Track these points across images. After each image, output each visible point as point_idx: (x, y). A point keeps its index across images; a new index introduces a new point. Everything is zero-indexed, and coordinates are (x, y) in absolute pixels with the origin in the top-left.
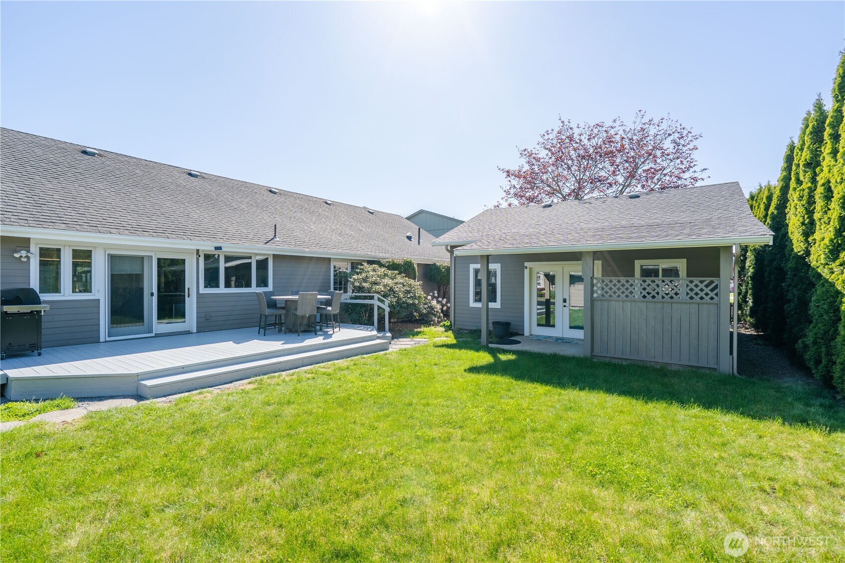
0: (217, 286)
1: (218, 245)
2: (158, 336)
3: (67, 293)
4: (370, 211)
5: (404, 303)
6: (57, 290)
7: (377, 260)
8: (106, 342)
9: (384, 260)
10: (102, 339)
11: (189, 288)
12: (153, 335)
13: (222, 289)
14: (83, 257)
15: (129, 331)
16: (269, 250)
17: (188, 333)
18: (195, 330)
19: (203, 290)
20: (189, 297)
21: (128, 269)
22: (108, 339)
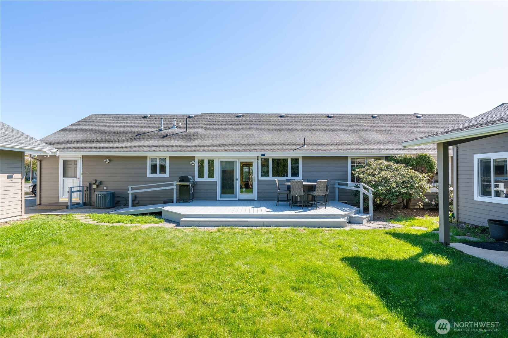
0: (268, 176)
1: (263, 153)
2: (239, 200)
3: (206, 178)
4: (419, 115)
5: (396, 191)
6: (203, 177)
7: (390, 156)
8: (219, 200)
9: (397, 156)
10: (218, 199)
11: (254, 177)
12: (237, 199)
13: (271, 178)
14: (211, 163)
15: (228, 197)
16: (298, 154)
17: (254, 200)
18: (256, 199)
19: (261, 178)
20: (254, 181)
21: (228, 168)
22: (220, 199)
